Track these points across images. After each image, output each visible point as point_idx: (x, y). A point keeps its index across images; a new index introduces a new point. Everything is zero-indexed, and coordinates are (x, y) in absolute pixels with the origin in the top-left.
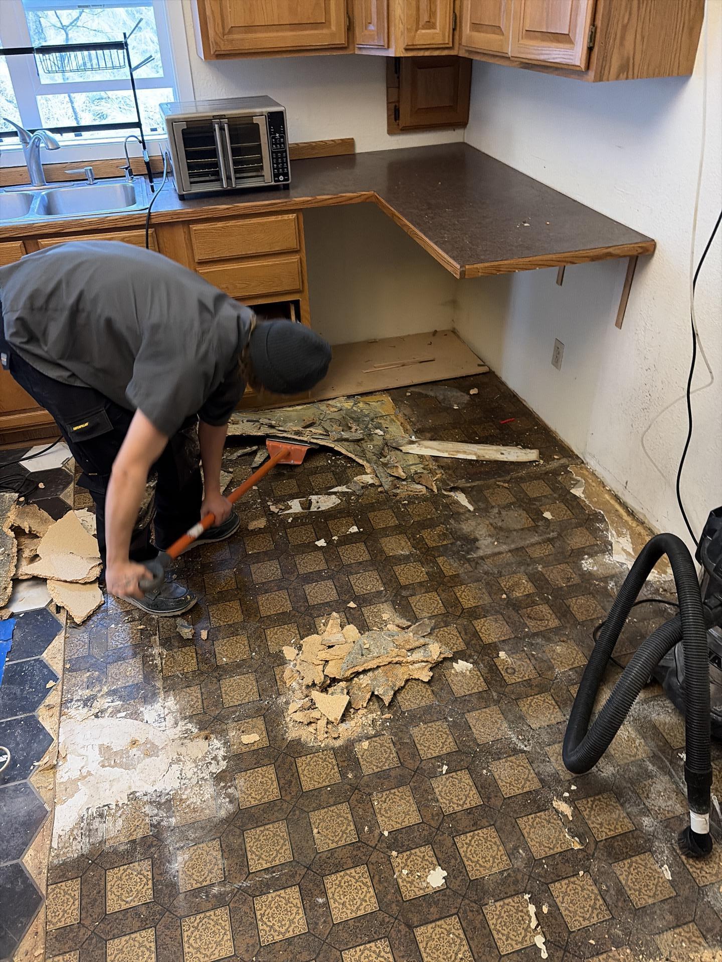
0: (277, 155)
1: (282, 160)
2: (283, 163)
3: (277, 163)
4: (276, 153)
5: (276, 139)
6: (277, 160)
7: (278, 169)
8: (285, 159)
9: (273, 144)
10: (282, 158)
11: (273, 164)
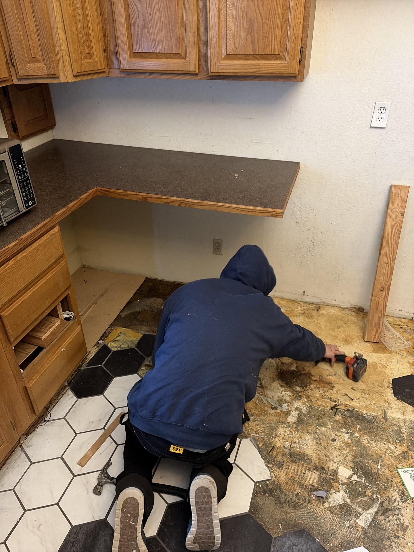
0: (23, 185)
1: (28, 187)
2: (29, 189)
3: (25, 191)
4: (22, 182)
5: (20, 170)
6: (25, 189)
7: (26, 196)
8: (29, 186)
9: (18, 175)
10: (27, 185)
11: (22, 193)
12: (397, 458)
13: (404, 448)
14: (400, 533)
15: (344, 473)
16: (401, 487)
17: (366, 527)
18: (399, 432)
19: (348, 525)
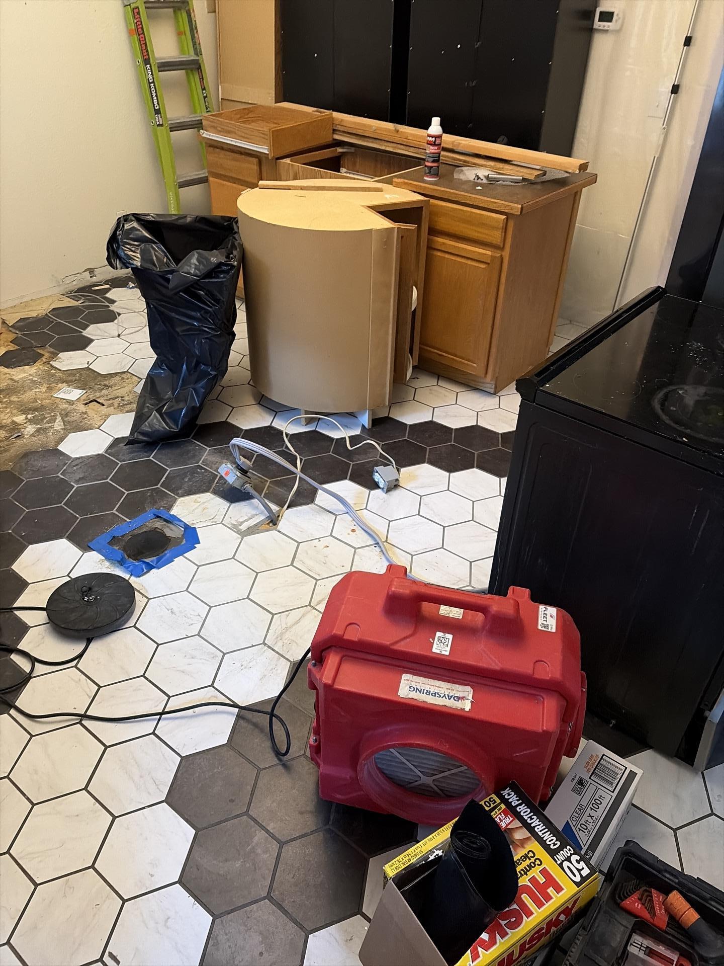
12: (46, 392)
13: (45, 386)
14: (85, 416)
15: (20, 419)
16: (65, 401)
17: (63, 427)
18: (33, 381)
19: (51, 434)
